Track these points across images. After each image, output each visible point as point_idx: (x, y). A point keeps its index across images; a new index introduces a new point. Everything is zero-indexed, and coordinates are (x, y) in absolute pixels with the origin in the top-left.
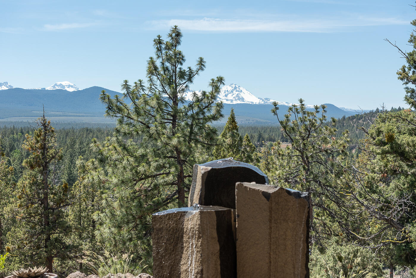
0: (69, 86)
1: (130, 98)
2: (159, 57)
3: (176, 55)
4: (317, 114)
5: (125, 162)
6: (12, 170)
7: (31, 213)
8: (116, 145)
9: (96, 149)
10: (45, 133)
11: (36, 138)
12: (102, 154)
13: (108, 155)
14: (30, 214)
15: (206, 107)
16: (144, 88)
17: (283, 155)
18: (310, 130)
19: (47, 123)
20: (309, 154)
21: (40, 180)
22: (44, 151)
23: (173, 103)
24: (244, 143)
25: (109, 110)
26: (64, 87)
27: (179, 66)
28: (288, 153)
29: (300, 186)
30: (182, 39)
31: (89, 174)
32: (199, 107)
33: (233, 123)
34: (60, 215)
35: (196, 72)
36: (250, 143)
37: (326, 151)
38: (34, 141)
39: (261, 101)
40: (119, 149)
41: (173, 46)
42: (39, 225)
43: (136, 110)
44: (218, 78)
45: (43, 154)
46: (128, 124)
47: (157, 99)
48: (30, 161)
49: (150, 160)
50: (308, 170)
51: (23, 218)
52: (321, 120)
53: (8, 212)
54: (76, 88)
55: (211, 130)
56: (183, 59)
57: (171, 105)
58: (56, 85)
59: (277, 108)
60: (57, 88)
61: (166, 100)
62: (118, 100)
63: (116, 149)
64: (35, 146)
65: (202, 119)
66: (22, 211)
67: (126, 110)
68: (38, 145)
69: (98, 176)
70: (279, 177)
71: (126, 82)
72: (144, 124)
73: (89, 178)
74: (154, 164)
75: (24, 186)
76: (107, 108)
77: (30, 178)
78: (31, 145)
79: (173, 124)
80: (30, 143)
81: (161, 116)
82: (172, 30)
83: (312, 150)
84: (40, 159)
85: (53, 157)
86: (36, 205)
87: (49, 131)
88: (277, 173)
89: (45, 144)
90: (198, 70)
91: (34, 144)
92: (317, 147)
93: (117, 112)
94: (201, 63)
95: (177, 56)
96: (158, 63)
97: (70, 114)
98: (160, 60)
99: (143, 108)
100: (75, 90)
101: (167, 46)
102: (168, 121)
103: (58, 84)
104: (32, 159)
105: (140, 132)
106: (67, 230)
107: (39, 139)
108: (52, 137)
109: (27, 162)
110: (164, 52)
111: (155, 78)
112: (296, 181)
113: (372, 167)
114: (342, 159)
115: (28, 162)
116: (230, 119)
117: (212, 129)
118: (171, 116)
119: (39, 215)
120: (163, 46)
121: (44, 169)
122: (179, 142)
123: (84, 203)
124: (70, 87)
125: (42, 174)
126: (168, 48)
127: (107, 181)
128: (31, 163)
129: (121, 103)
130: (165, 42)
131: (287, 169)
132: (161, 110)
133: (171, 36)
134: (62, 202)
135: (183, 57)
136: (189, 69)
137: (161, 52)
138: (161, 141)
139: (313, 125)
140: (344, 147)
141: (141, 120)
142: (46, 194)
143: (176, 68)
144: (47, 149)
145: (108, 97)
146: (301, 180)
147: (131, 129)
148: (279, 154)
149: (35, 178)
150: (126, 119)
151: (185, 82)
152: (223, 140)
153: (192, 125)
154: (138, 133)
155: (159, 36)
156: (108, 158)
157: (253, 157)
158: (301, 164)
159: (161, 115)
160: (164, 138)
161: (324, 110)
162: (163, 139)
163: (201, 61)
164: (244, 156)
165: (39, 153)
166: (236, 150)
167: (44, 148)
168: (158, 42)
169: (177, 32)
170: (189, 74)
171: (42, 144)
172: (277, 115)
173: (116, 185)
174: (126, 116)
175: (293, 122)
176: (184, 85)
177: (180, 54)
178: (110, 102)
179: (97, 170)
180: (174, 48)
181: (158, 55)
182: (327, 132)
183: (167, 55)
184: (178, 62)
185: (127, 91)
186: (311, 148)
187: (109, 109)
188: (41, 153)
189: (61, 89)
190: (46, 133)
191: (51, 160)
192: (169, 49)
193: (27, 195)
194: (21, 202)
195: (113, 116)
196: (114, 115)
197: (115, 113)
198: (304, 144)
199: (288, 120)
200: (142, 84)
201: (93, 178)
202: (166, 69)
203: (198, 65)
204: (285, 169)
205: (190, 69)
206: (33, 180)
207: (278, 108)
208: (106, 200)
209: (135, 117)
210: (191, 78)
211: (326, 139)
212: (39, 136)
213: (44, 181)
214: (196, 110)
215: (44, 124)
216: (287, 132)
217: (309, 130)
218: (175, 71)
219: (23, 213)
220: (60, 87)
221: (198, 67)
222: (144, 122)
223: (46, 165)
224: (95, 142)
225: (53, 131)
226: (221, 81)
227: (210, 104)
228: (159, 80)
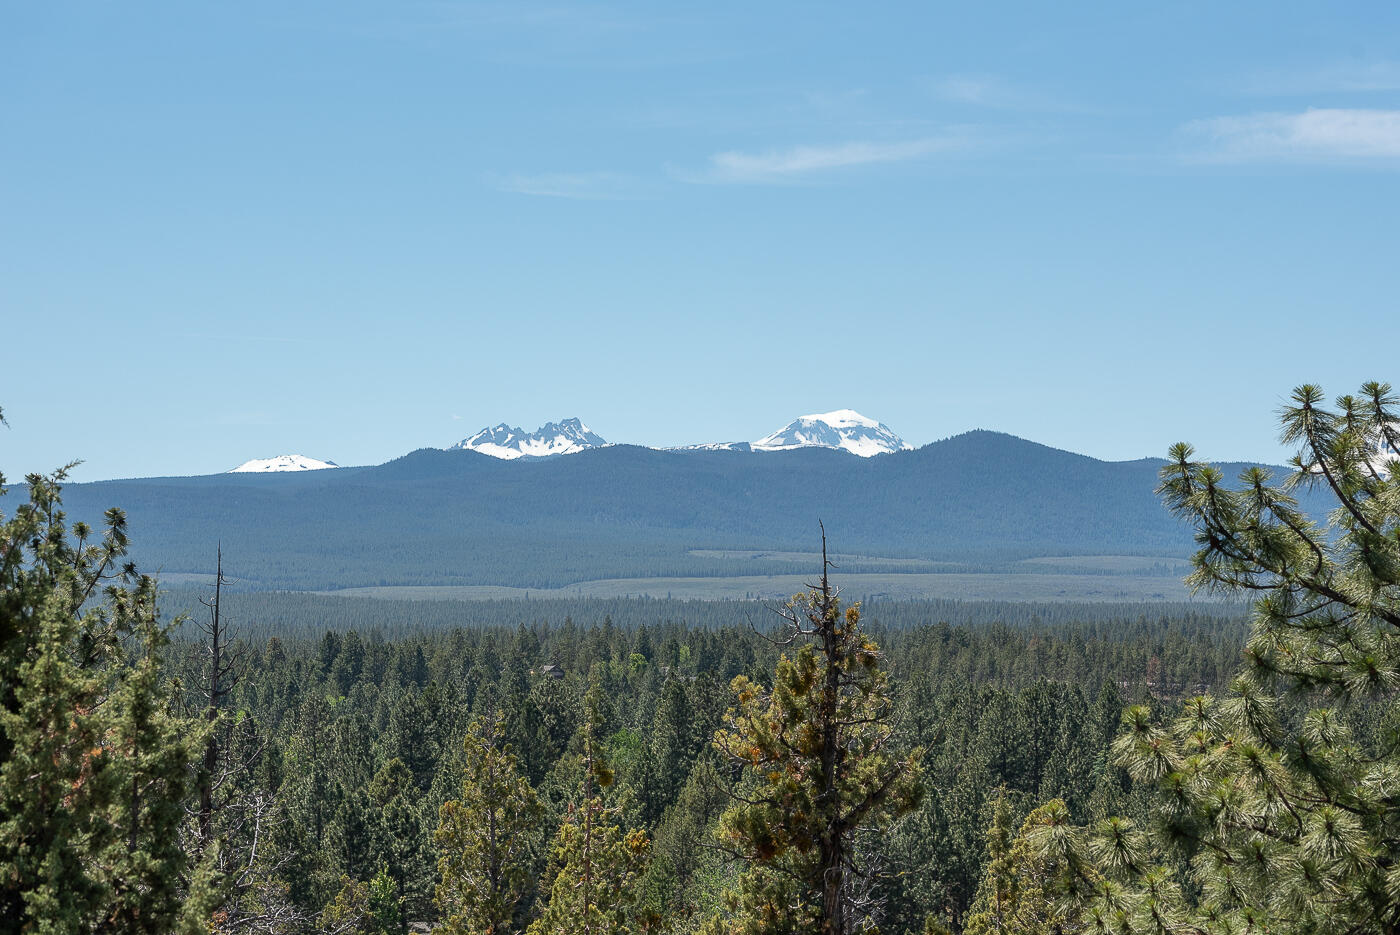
0: (858, 432)
1: (1333, 483)
5: (1314, 838)
8: (1248, 740)
9: (1150, 765)
10: (829, 673)
11: (785, 698)
12: (1180, 794)
13: (1215, 801)
16: (1393, 425)
19: (844, 619)
21: (808, 914)
22: (826, 766)
25: (1211, 549)
26: (832, 434)
31: (1101, 904)
38: (775, 712)
40: (1276, 765)
43: (1366, 551)
45: (821, 780)
46: (1317, 626)
48: (757, 819)
54: (888, 440)
58: (798, 426)
60: (804, 441)
62: (1261, 499)
63: (1258, 768)
64: (782, 739)
67: (1303, 550)
68: (797, 734)
69: (1155, 915)
71: (1308, 394)
73: (1100, 923)
76: (1202, 540)
77: (757, 904)
78: (759, 734)
80: (757, 725)
84: (806, 807)
85: (876, 797)
87: (852, 661)
89: (830, 730)
91: (775, 728)
93: (1260, 562)
97: (863, 561)
100: (886, 451)
103: (806, 424)
104: (766, 805)
105: (1386, 673)
107: (800, 702)
108: (866, 691)
109: (739, 824)
115: (748, 824)
121: (824, 857)
124: (864, 439)
125: (818, 885)
128: (763, 827)
129: (1281, 513)
141: (1389, 606)
144: (842, 754)
145: (1209, 477)
147: (1330, 655)
149: (782, 902)
150: (1301, 597)
154: (1374, 676)
156: (1212, 814)
165: (800, 773)
167: (826, 749)
171: (819, 730)
174: (1305, 584)
178: (1219, 508)
179: (1144, 881)
185: (1312, 444)
187: (1215, 544)
188: (814, 773)
189: (822, 444)
190: (833, 672)
191: (863, 809)
195: (1233, 583)
196: (1241, 577)
197: (1246, 570)
200: (1387, 409)
206: (773, 916)
209: (1360, 592)
212: (799, 688)
213: (829, 920)
215: (829, 625)
220: (814, 437)
223: (835, 837)
224: (1142, 728)
225: (869, 661)
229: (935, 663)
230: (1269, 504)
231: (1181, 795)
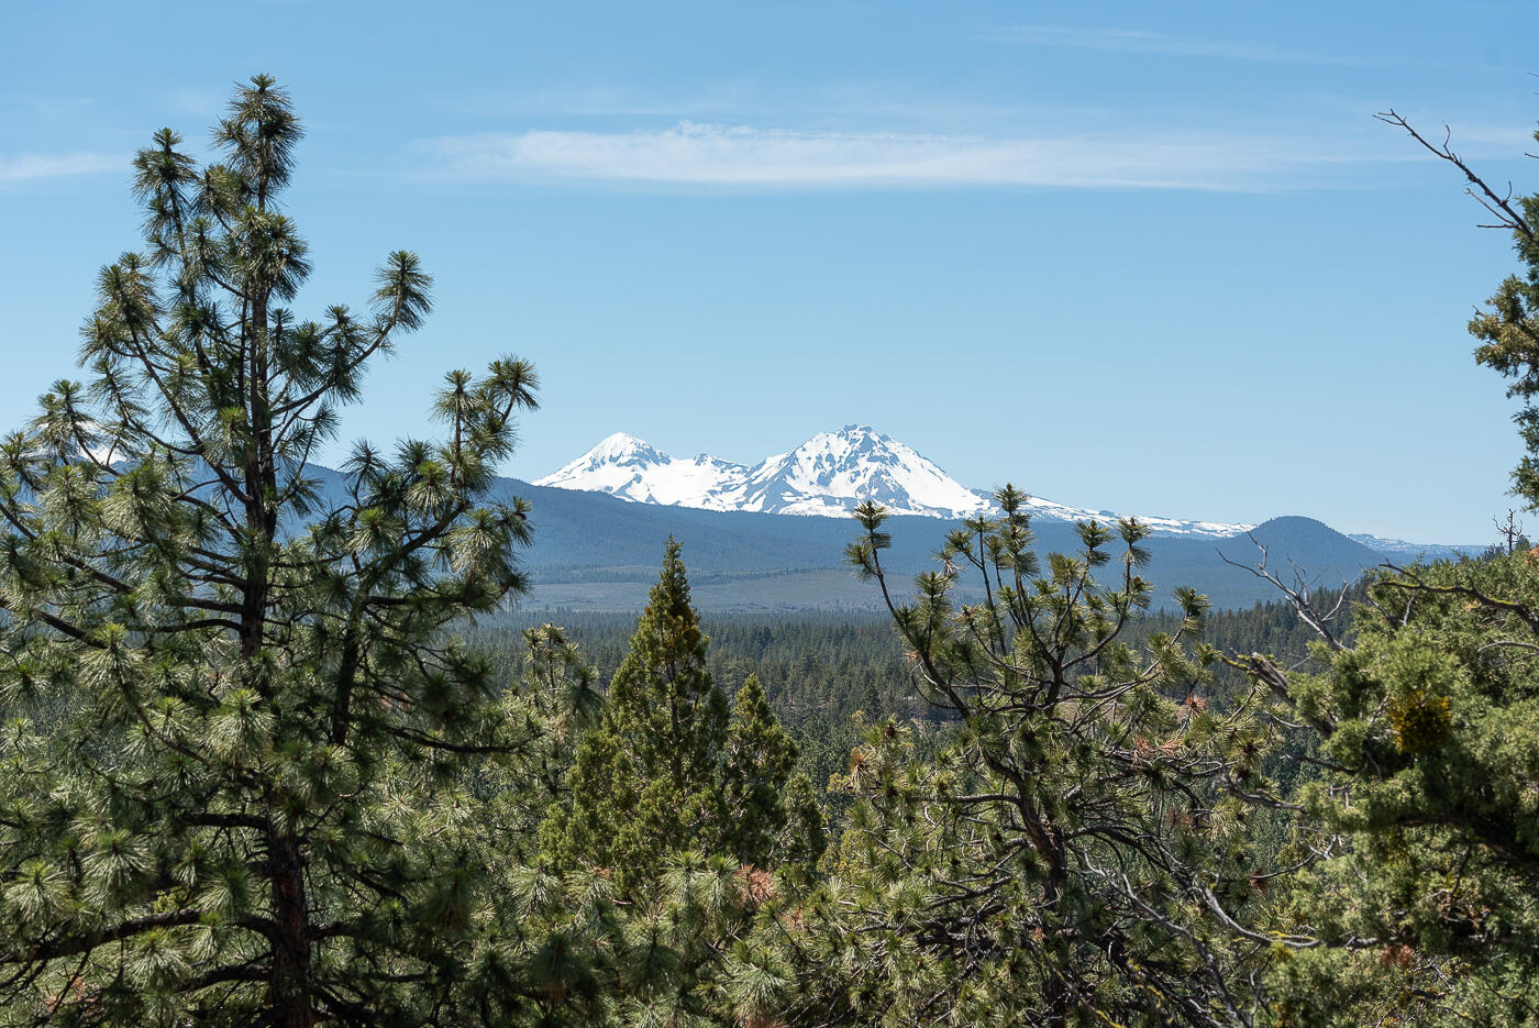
2: (165, 252)
3: (256, 235)
4: (1094, 569)
15: (428, 535)
16: (84, 425)
17: (912, 799)
18: (1061, 657)
20: (1068, 790)
23: (248, 510)
24: (735, 726)
27: (275, 302)
28: (942, 787)
29: (1003, 973)
30: (299, 155)
32: (377, 535)
33: (675, 616)
35: (373, 338)
36: (769, 723)
37: (1154, 775)
39: (986, 503)
41: (244, 189)
43: (13, 555)
44: (497, 367)
47: (136, 491)
49: (87, 841)
50: (1058, 875)
52: (1116, 604)
55: (458, 667)
56: (294, 265)
57: (237, 524)
59: (879, 541)
61: (205, 495)
65: (406, 601)
70: (899, 916)
74: (102, 868)
79: (244, 632)
81: (164, 586)
82: (242, 99)
83: (1072, 769)
88: (895, 889)
90: (389, 327)
92: (1102, 753)
94: (405, 287)
95: (268, 247)
96: (163, 283)
98: (174, 269)
99: (56, 543)
101: (209, 189)
105: (41, 682)
110: (189, 220)
111: (131, 368)
112: (986, 943)
113: (1321, 904)
114: (1240, 817)
117: (464, 661)
118: (234, 582)
120: (190, 192)
122: (249, 735)
126: (216, 201)
130: (199, 169)
131: (943, 874)
132: (168, 550)
133: (234, 133)
135: (295, 249)
136: (335, 322)
137: (179, 227)
138: (149, 732)
139: (1072, 628)
140: (1250, 750)
141: (55, 612)
143: (260, 309)
146: (1007, 934)
148: (892, 793)
151: (316, 395)
152: (530, 724)
153: (352, 634)
154: (27, 684)
155: (167, 133)
157: (787, 802)
158: (1024, 845)
159: (162, 579)
160: (169, 714)
161: (1134, 551)
162: (159, 721)
163: (403, 272)
164: (737, 792)
166: (696, 763)
168: (161, 169)
169: (271, 111)
170: (338, 350)
172: (881, 577)
175: (967, 613)
176: (311, 412)
177: (278, 235)
180: (254, 202)
181: (159, 241)
182: (1154, 671)
183: (202, 239)
184: (269, 277)
186: (1065, 761)
192: (219, 207)
198: (1028, 737)
199: (938, 606)
202: (200, 319)
203: (382, 293)
204: (928, 872)
205: (342, 320)
207: (887, 538)
210: (348, 368)
211: (1151, 705)
214: (366, 549)
216: (939, 670)
217: (1055, 655)
218: (252, 331)
221: (387, 306)
222: (77, 625)
226: (516, 386)
227: (447, 515)
228: (153, 385)
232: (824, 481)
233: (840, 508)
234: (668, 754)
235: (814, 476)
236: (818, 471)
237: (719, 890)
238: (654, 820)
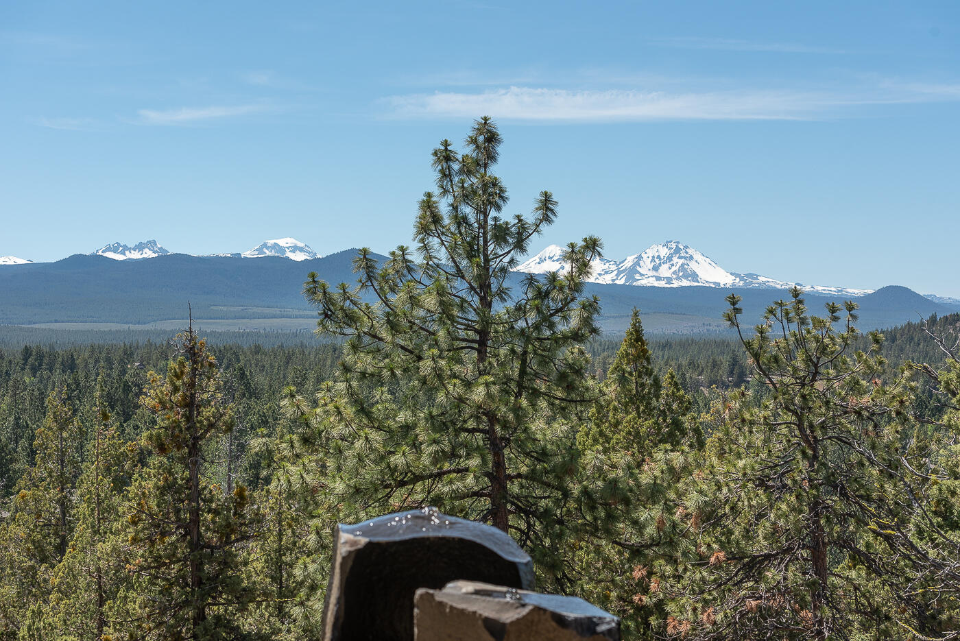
0: (295, 249)
1: (376, 290)
2: (445, 192)
3: (485, 186)
4: (833, 323)
5: (359, 444)
6: (132, 451)
7: (161, 557)
8: (342, 401)
9: (294, 412)
10: (192, 370)
11: (172, 381)
13: (322, 427)
14: (157, 559)
15: (557, 311)
16: (410, 265)
17: (752, 423)
18: (818, 362)
19: (198, 345)
20: (817, 421)
21: (182, 479)
22: (191, 412)
23: (481, 300)
24: (663, 392)
25: (325, 318)
26: (282, 250)
27: (493, 213)
28: (765, 418)
29: (793, 499)
30: (500, 149)
31: (280, 472)
32: (539, 311)
33: (637, 342)
34: (228, 562)
35: (533, 228)
36: (678, 390)
37: (858, 413)
38: (167, 387)
39: (738, 280)
40: (349, 411)
41: (478, 164)
42: (179, 585)
43: (388, 320)
44: (585, 240)
45: (189, 418)
46: (373, 352)
47: (438, 293)
48: (159, 435)
49: (421, 438)
50: (815, 457)
51: (142, 568)
52: (843, 338)
53: (107, 554)
54: (309, 253)
55: (570, 366)
56: (501, 197)
57: (475, 307)
58: (265, 245)
59: (737, 311)
60: (268, 253)
61: (464, 294)
62: (346, 296)
64: (171, 400)
65: (548, 339)
66: (141, 552)
67: (365, 319)
68: (178, 397)
69: (302, 477)
70: (745, 475)
71: (365, 252)
72: (411, 352)
73: (279, 480)
74: (428, 450)
75: (144, 494)
76: (321, 314)
77: (159, 474)
78: (159, 398)
79: (479, 352)
80: (159, 394)
81: (449, 333)
82: (477, 127)
83: (823, 410)
84: (181, 431)
86: (174, 538)
87: (202, 365)
88: (741, 463)
89: (193, 396)
90: (540, 223)
91: (167, 395)
92: (835, 404)
93: (344, 323)
94: (547, 206)
95: (491, 190)
96: (444, 207)
98: (450, 199)
99: (405, 314)
100: (308, 258)
101: (464, 165)
102: (470, 344)
103: (269, 245)
104: (163, 430)
105: (398, 372)
106: (244, 597)
107: (179, 383)
108: (209, 378)
109: (150, 438)
110: (456, 179)
111: (434, 241)
112: (785, 486)
113: (950, 463)
114: (897, 432)
115: (154, 438)
116: (631, 334)
117: (573, 364)
118: (476, 331)
119: (179, 560)
120: (456, 166)
121: (190, 452)
122: (489, 395)
123: (289, 532)
124: (298, 252)
125: (187, 466)
126: (467, 170)
127: (323, 486)
128: (161, 440)
129: (355, 303)
130: (460, 157)
131: (764, 456)
132: (451, 318)
133: (473, 141)
134: (233, 531)
135: (502, 190)
136: (517, 221)
137: (451, 181)
138: (447, 394)
139: (823, 349)
140: (902, 402)
141: (402, 343)
142: (196, 513)
143: (486, 216)
144: (199, 406)
145: (324, 287)
146: (795, 481)
147: (379, 365)
148: (743, 420)
149: (171, 473)
150: (364, 339)
151: (509, 252)
152: (601, 390)
153: (525, 353)
154: (393, 374)
155: (446, 141)
157: (687, 425)
158: (799, 444)
159: (448, 330)
160: (455, 386)
161: (851, 315)
162: (450, 388)
163: (546, 200)
164: (664, 421)
165: (178, 415)
166: (646, 407)
167: (190, 404)
168: (444, 157)
169: (489, 131)
170: (518, 233)
171: (187, 396)
172: (738, 326)
173: (342, 498)
174: (366, 333)
175: (776, 342)
176: (507, 259)
177: (494, 185)
178: (328, 300)
179: (300, 462)
180: (482, 170)
181: (443, 187)
182: (859, 368)
183: (463, 187)
184: (490, 203)
185: (367, 273)
186: (820, 407)
187: (327, 316)
188: (185, 415)
189: (276, 255)
190: (194, 370)
191: (206, 432)
192: (469, 173)
193: (151, 515)
194: (137, 532)
195: (334, 332)
196: (339, 330)
197: (340, 327)
198: (804, 397)
199: (764, 339)
200: (408, 257)
201: (289, 481)
202: (461, 221)
203: (537, 209)
204: (758, 455)
205: (520, 220)
206: (166, 480)
207: (740, 310)
208: (318, 533)
209: (387, 336)
210: (523, 240)
211: (857, 383)
212: (178, 377)
213: (192, 482)
214: (532, 317)
215: (192, 348)
216: (763, 367)
217: (815, 360)
218: (483, 225)
219: (142, 556)
220: (273, 251)
221: (539, 214)
222: (410, 348)
223: (194, 445)
224: (292, 396)
225: (211, 365)
226: (594, 248)
227: (566, 303)
228: (443, 248)
229: (329, 362)
230: (348, 298)
231: (307, 425)
232: (656, 268)
233: (664, 282)
234: (634, 404)
235: (651, 266)
236: (653, 264)
237: (682, 460)
238: (629, 433)
